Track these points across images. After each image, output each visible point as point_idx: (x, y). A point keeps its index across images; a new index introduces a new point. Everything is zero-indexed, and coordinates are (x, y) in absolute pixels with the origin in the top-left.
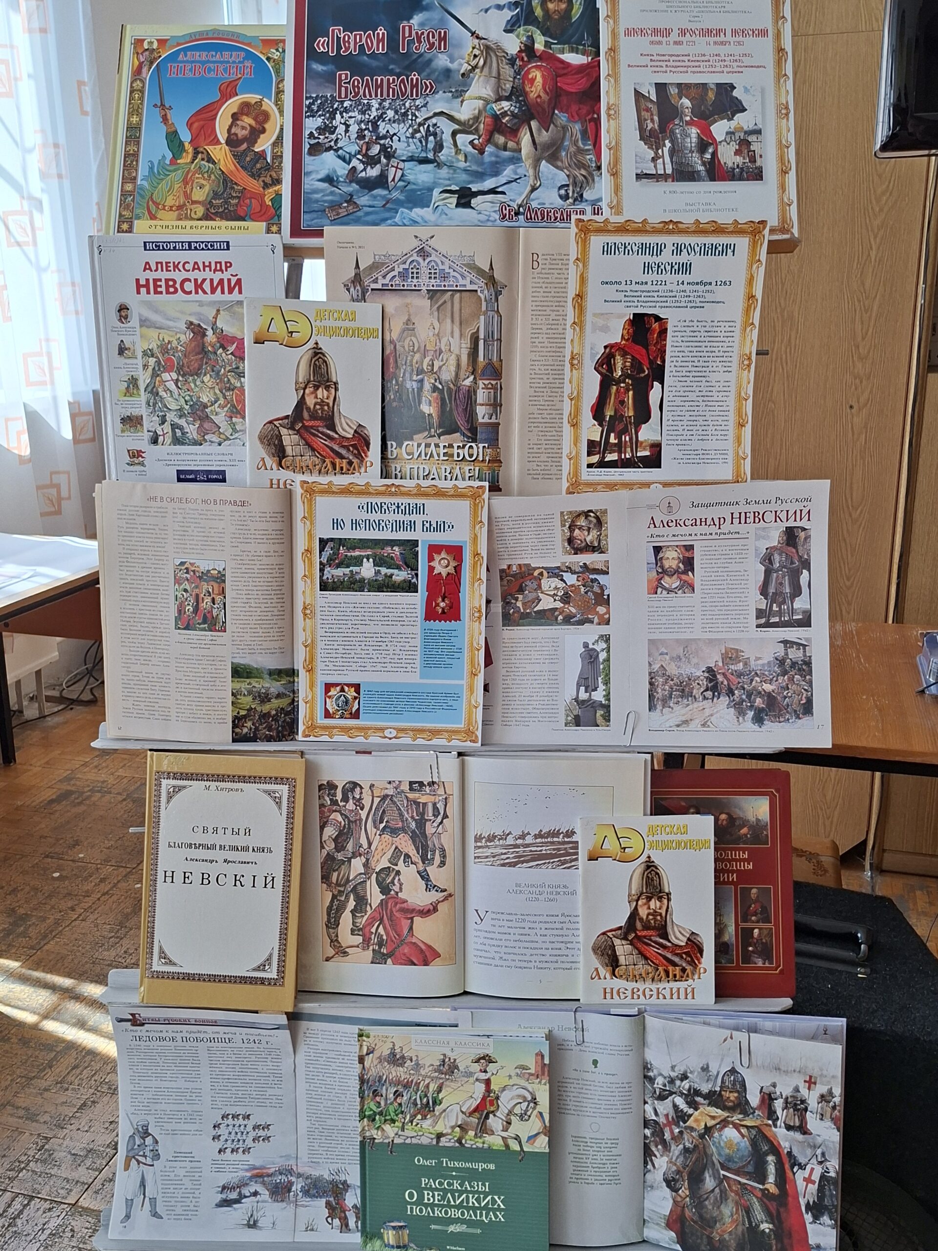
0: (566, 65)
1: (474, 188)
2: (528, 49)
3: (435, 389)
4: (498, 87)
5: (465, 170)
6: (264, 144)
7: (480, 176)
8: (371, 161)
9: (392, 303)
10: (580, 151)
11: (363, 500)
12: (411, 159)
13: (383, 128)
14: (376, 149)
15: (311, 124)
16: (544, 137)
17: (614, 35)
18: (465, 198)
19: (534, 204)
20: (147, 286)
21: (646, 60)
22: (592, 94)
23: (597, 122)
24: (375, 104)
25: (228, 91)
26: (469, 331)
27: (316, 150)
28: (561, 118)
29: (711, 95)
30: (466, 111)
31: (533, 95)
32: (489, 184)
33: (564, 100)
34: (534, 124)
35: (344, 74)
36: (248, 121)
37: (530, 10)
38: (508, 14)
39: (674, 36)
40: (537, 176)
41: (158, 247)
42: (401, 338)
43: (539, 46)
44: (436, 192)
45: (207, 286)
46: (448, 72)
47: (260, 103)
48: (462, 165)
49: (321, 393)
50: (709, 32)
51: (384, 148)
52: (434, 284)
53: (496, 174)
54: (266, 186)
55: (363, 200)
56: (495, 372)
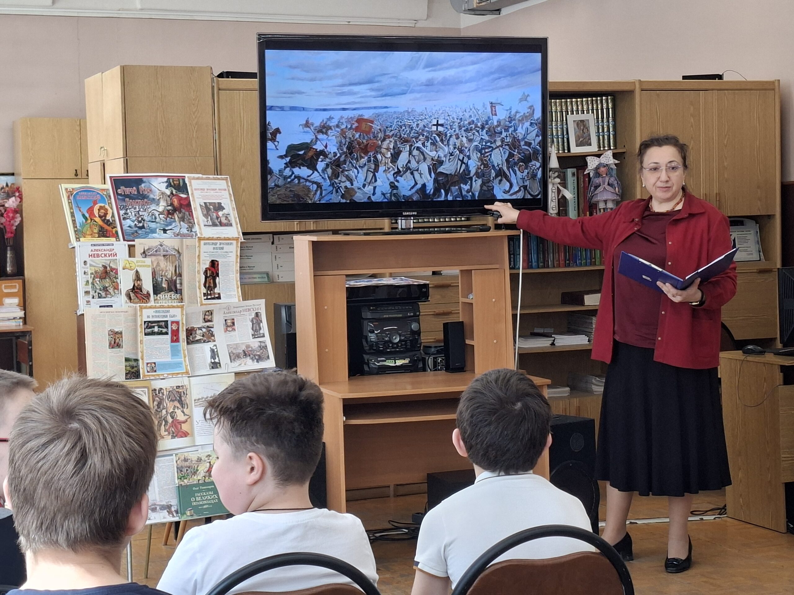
0: (181, 197)
1: (167, 228)
2: (172, 193)
3: (166, 280)
4: (167, 203)
5: (163, 224)
6: (109, 217)
7: (167, 226)
8: (140, 222)
9: (154, 258)
10: (189, 219)
11: (155, 310)
12: (149, 221)
13: (141, 213)
14: (140, 219)
15: (122, 212)
16: (180, 215)
17: (192, 190)
18: (165, 231)
19: (181, 233)
20: (92, 255)
21: (200, 197)
22: (189, 205)
23: (192, 212)
24: (137, 207)
25: (95, 203)
26: (174, 265)
27: (124, 219)
28: (183, 211)
29: (217, 205)
30: (161, 209)
31: (175, 205)
32: (170, 227)
33: (183, 206)
34: (177, 212)
35: (127, 199)
36: (102, 211)
37: (170, 184)
38: (166, 184)
39: (206, 191)
40: (180, 225)
41: (94, 245)
42: (156, 267)
43: (174, 193)
44: (157, 230)
45: (108, 255)
46: (154, 199)
47: (104, 206)
48: (162, 223)
49: (138, 282)
50: (213, 190)
51: (142, 219)
52: (165, 253)
53: (171, 225)
54: (112, 228)
55: (140, 232)
56: (180, 275)
